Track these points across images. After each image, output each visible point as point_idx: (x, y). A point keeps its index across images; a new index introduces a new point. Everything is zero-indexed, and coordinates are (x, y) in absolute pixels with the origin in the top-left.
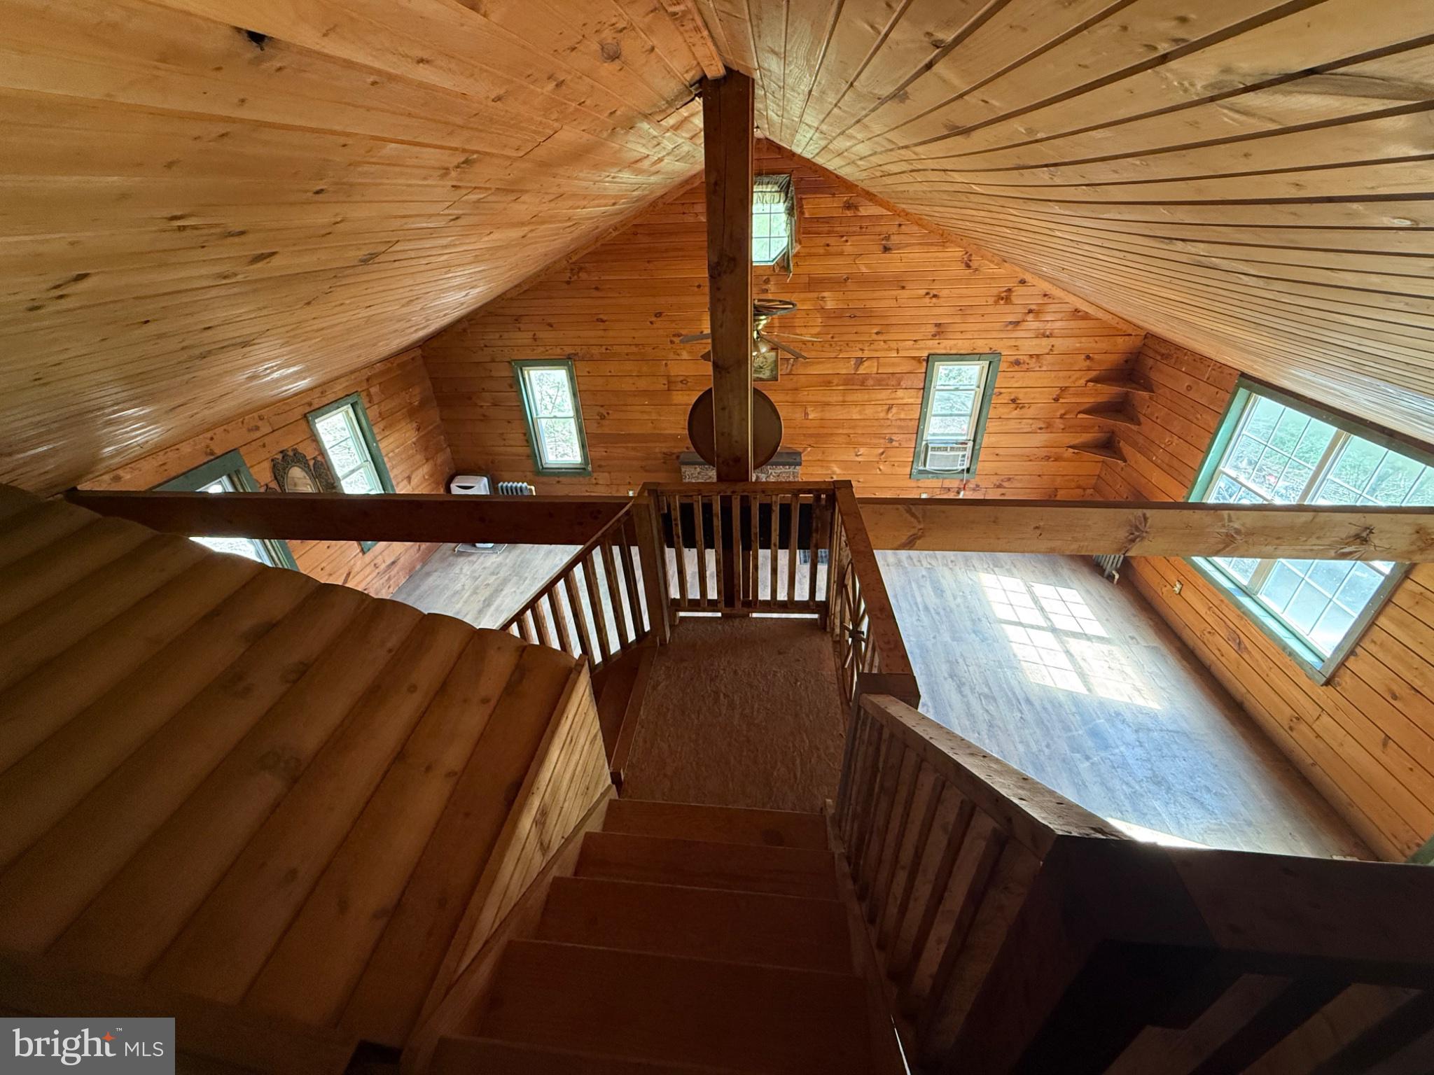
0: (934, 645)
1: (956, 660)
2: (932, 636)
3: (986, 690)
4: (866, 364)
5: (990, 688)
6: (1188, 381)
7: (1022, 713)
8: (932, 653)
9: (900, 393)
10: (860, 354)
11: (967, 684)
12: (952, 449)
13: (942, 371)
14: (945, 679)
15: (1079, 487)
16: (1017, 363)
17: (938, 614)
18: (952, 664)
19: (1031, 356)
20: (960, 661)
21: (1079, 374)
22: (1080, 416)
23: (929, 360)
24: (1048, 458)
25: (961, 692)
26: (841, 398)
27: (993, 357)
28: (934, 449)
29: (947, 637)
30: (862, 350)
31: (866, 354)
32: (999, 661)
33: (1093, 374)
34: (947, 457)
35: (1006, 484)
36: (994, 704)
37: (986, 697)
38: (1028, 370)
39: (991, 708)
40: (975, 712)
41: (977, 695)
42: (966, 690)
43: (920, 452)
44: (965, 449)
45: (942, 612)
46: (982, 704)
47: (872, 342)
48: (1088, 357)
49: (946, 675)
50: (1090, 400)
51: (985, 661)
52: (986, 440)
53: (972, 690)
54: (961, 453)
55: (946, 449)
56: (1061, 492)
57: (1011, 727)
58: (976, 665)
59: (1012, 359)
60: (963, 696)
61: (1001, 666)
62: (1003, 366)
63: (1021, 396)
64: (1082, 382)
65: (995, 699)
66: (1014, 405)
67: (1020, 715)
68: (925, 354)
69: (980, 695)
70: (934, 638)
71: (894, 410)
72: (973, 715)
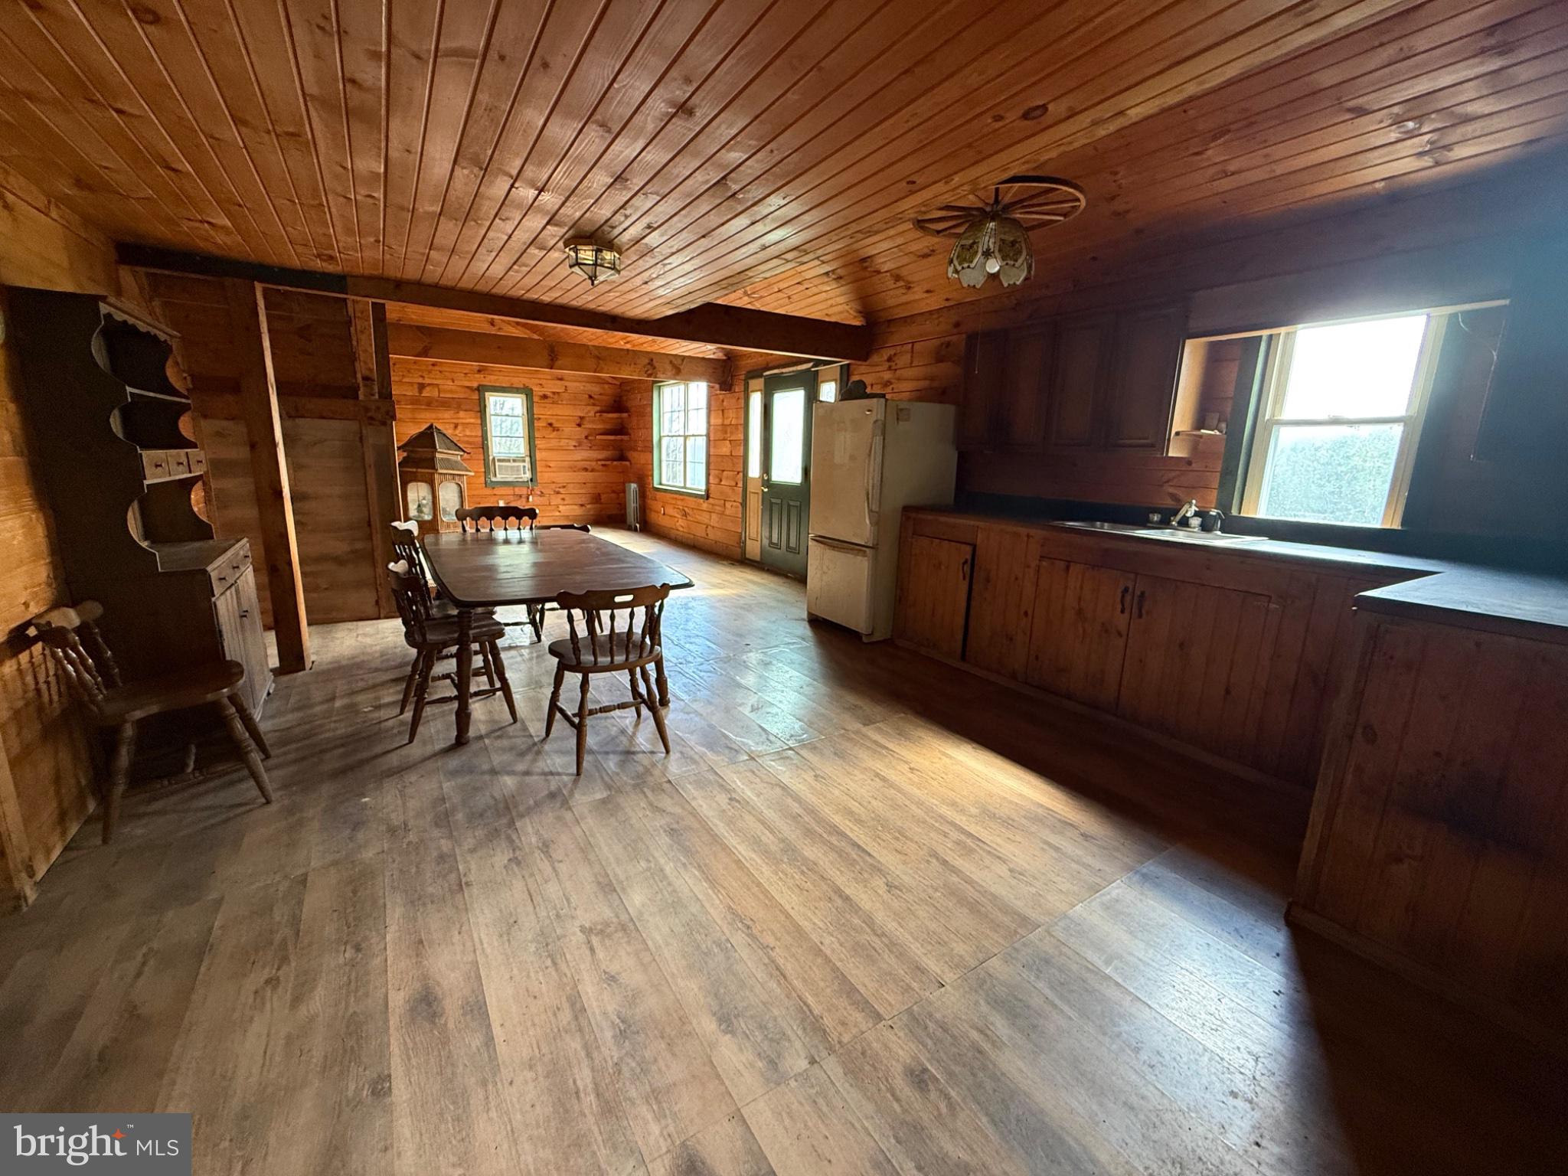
4: (428, 389)
6: (639, 396)
9: (462, 414)
10: (420, 380)
12: (514, 461)
13: (493, 400)
15: (614, 492)
16: (545, 397)
19: (554, 393)
21: (589, 408)
22: (598, 437)
23: (481, 390)
24: (586, 470)
26: (410, 415)
27: (528, 393)
28: (499, 460)
30: (422, 377)
31: (427, 381)
33: (598, 408)
34: (512, 467)
35: (561, 490)
38: (553, 403)
43: (487, 464)
44: (524, 461)
47: (430, 372)
48: (590, 397)
50: (600, 426)
52: (539, 455)
54: (522, 464)
55: (509, 461)
56: (603, 496)
59: (541, 394)
62: (536, 399)
63: (553, 421)
64: (592, 414)
66: (550, 429)
68: (475, 385)
71: (460, 428)
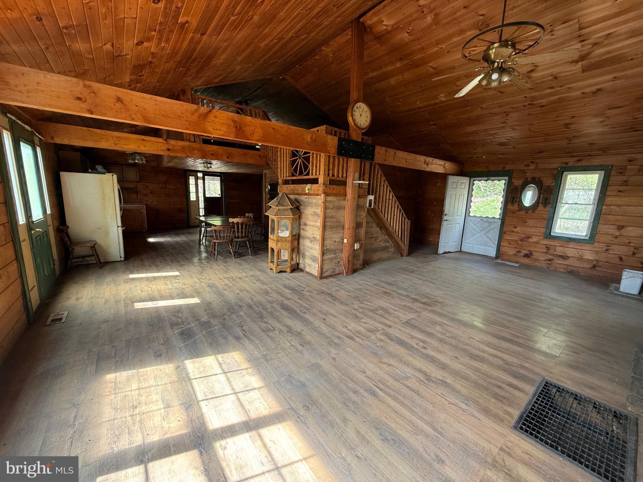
0: (329, 352)
1: (303, 346)
2: (337, 359)
3: (271, 334)
5: (268, 336)
7: (243, 330)
8: (325, 344)
11: (286, 333)
14: (302, 330)
17: (355, 392)
18: (304, 343)
20: (300, 347)
25: (288, 326)
29: (325, 364)
32: (267, 360)
36: (262, 327)
37: (269, 330)
39: (264, 325)
40: (273, 320)
41: (276, 329)
42: (284, 329)
45: (354, 397)
46: (271, 325)
49: (303, 333)
51: (280, 355)
53: (281, 331)
57: (248, 320)
58: (285, 349)
60: (285, 325)
61: (264, 356)
65: (263, 331)
67: (244, 328)
69: (274, 330)
70: (334, 359)
72: (274, 318)
